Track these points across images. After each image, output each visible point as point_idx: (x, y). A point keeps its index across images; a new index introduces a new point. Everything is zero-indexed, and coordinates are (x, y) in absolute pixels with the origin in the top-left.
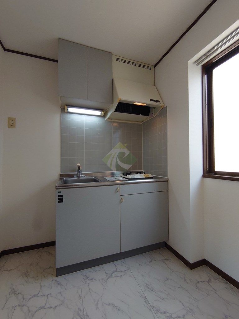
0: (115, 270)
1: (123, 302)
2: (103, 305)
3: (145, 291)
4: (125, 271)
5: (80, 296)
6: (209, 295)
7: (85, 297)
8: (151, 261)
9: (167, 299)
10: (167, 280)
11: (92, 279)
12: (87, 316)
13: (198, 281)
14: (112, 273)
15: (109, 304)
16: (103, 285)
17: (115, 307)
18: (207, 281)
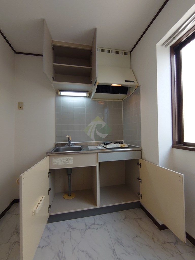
0: (94, 223)
1: (95, 251)
2: (78, 251)
3: (115, 244)
4: (102, 225)
5: (62, 241)
6: (173, 256)
7: (66, 242)
8: (125, 219)
9: (133, 254)
10: (136, 237)
11: (74, 228)
12: (65, 258)
13: (165, 242)
14: (91, 226)
15: (83, 251)
16: (81, 234)
17: (87, 254)
18: (174, 243)
